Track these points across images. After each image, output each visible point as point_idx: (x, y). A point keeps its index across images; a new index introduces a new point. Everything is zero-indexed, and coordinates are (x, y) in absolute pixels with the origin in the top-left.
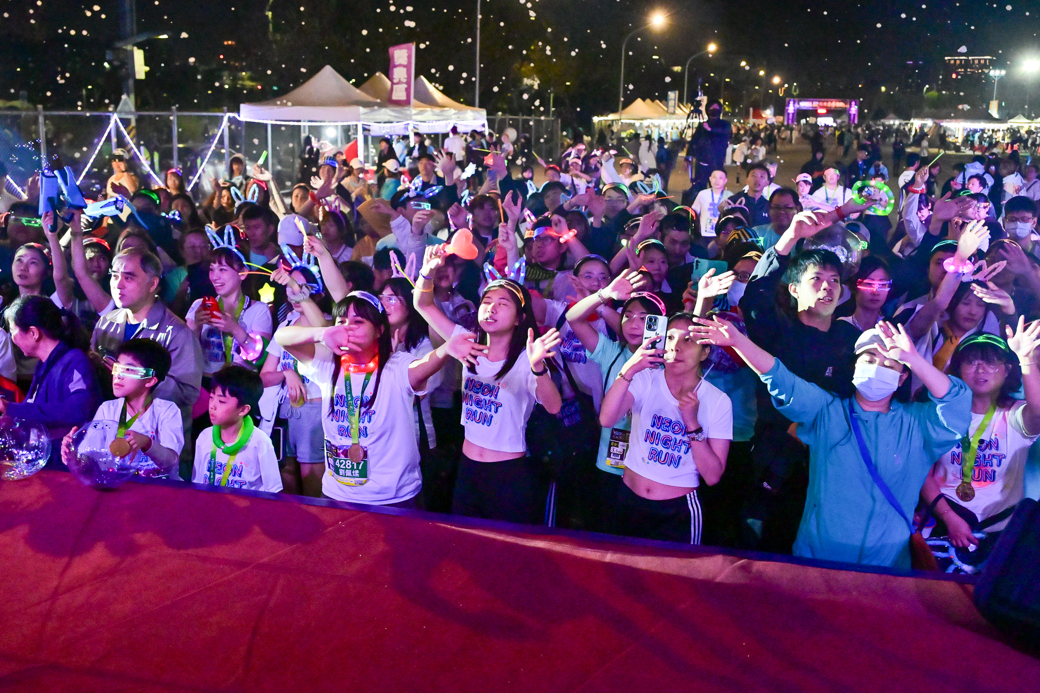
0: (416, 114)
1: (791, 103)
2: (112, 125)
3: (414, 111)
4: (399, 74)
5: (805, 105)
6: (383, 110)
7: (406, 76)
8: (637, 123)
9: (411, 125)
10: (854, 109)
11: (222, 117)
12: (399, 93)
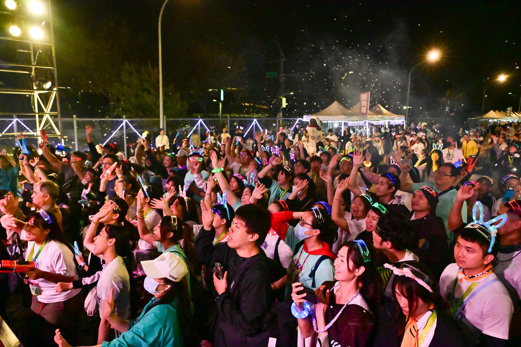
0: (369, 118)
2: (254, 123)
4: (364, 103)
6: (354, 117)
7: (366, 104)
9: (367, 121)
11: (296, 120)
12: (364, 110)
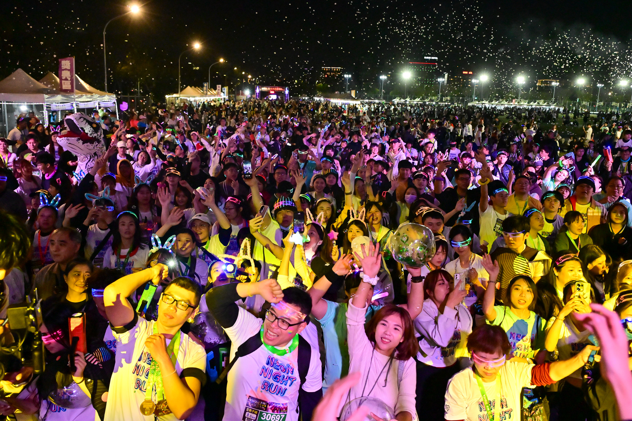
0: (77, 98)
1: (258, 88)
3: (76, 96)
4: (66, 74)
5: (264, 89)
6: (59, 95)
7: (70, 76)
8: (188, 99)
9: (75, 104)
10: (287, 92)
12: (66, 85)
